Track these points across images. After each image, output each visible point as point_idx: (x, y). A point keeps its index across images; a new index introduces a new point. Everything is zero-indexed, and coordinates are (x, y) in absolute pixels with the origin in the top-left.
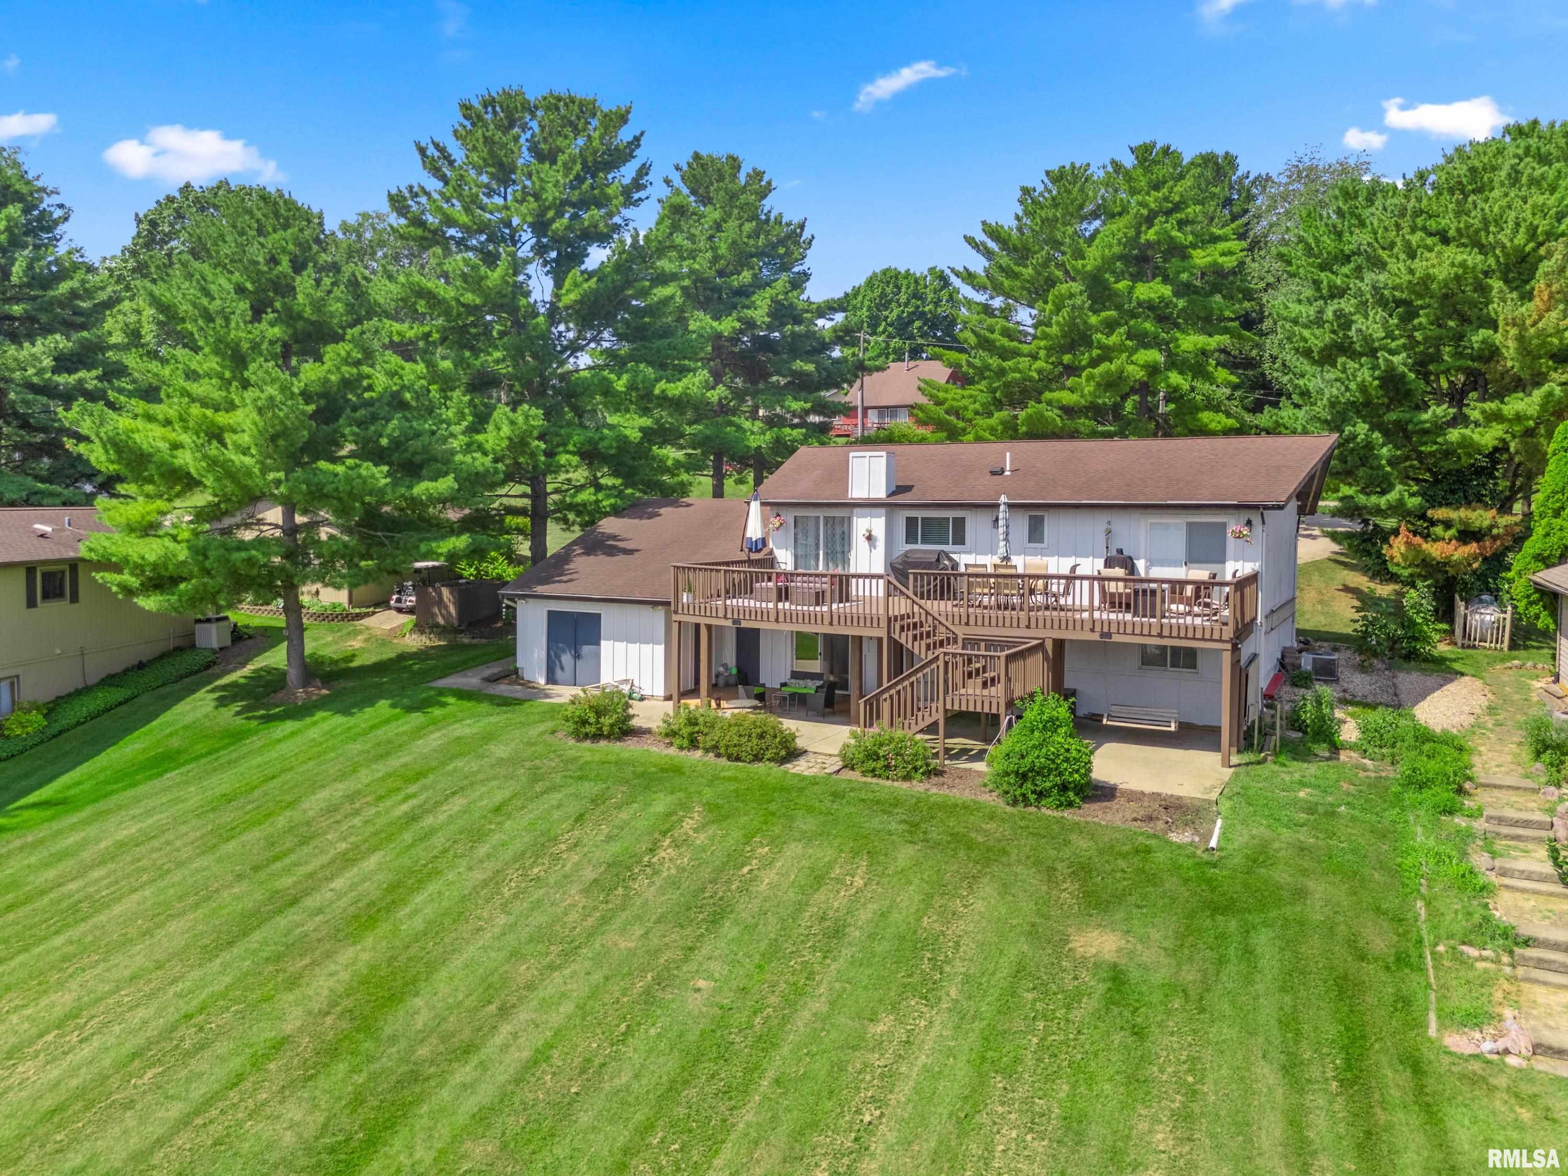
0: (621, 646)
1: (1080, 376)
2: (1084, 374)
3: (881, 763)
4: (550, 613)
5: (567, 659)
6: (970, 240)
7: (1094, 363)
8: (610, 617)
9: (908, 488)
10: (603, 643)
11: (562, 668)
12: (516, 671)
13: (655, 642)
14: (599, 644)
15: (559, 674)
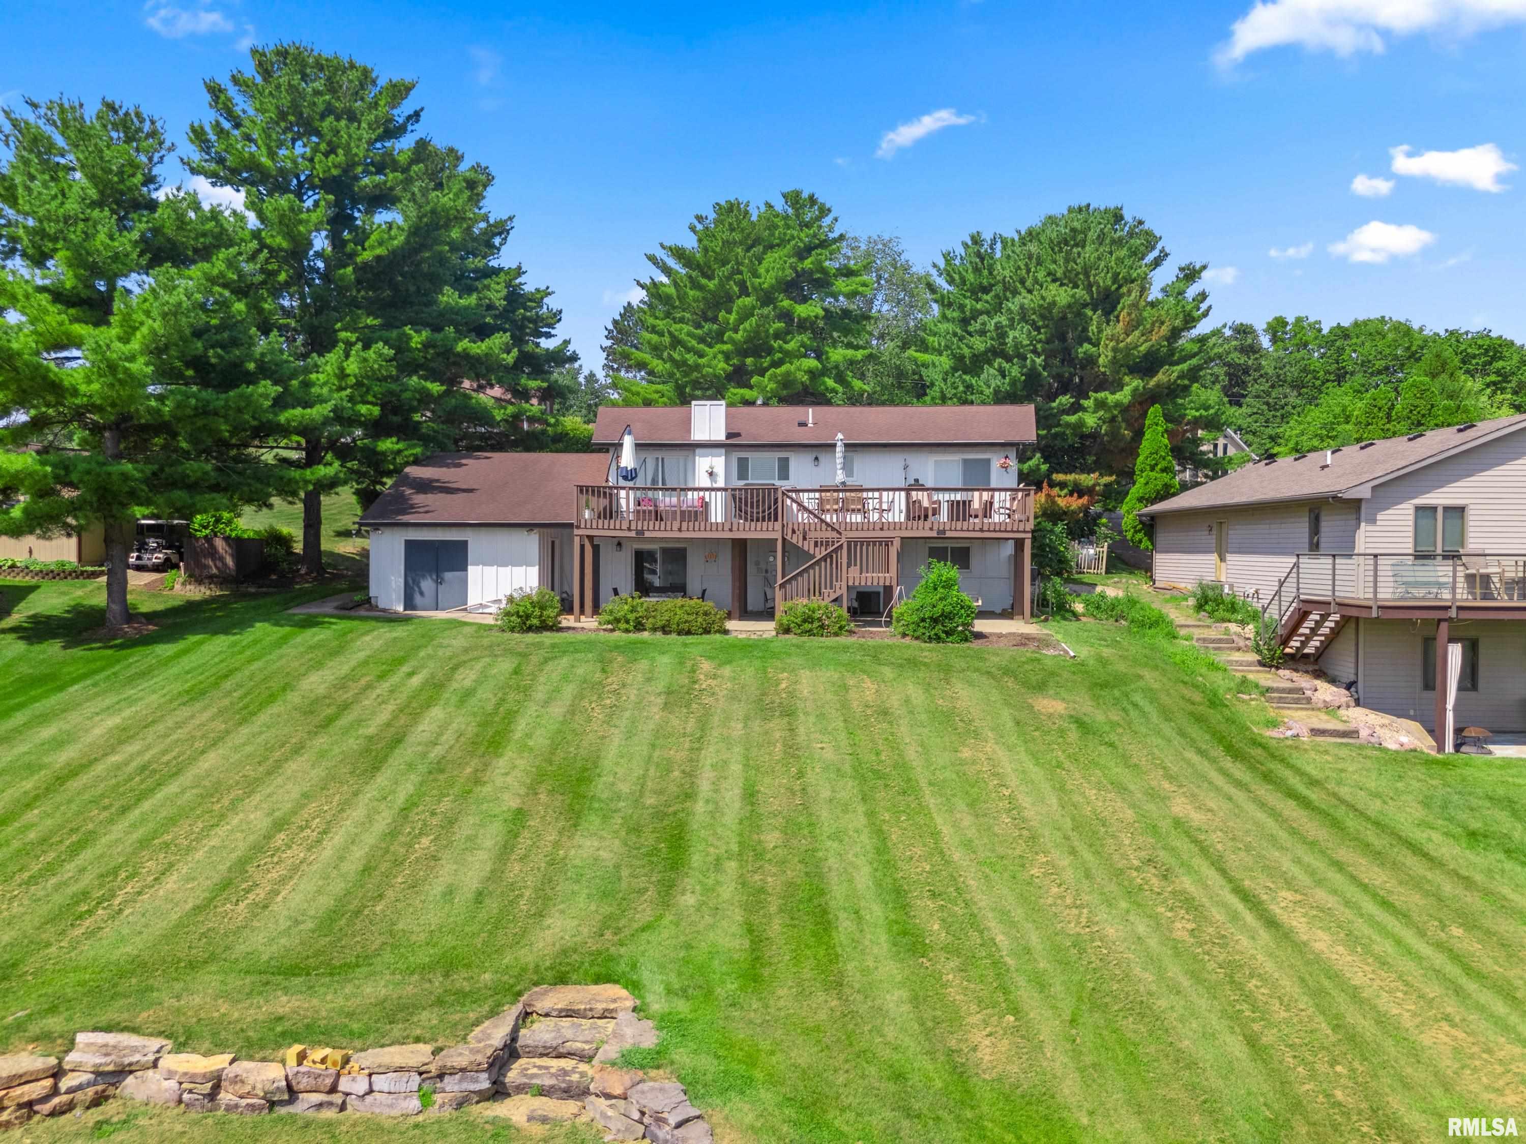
0: (490, 571)
1: (763, 376)
2: (768, 374)
3: (816, 624)
4: (408, 543)
5: (427, 585)
6: (652, 259)
7: (777, 364)
8: (476, 542)
9: (738, 435)
10: (470, 568)
11: (422, 594)
12: (368, 600)
13: (529, 564)
14: (465, 569)
15: (418, 599)
